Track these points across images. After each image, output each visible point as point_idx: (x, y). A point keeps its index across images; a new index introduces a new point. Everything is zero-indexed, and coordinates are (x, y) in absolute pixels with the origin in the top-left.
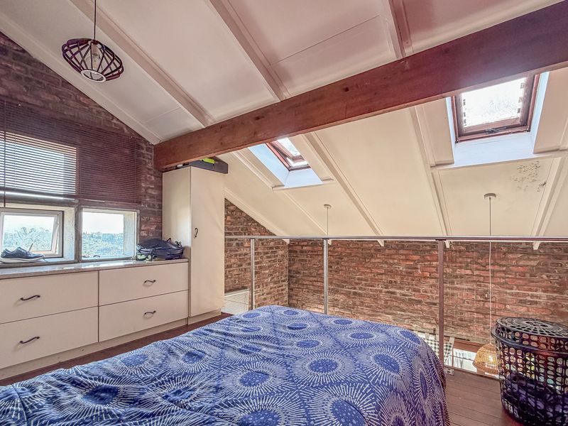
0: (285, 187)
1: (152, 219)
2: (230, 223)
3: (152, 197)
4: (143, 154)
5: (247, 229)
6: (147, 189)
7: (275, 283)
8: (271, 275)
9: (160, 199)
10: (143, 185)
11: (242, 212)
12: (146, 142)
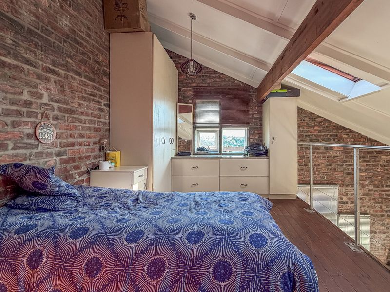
0: (348, 99)
1: (256, 132)
2: (317, 132)
3: (256, 119)
4: (251, 95)
5: (337, 136)
6: (253, 115)
7: (375, 186)
8: (369, 178)
9: (261, 119)
10: (251, 113)
11: (330, 122)
12: (252, 88)
